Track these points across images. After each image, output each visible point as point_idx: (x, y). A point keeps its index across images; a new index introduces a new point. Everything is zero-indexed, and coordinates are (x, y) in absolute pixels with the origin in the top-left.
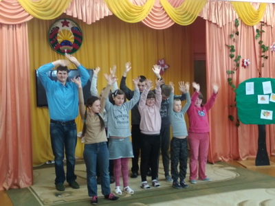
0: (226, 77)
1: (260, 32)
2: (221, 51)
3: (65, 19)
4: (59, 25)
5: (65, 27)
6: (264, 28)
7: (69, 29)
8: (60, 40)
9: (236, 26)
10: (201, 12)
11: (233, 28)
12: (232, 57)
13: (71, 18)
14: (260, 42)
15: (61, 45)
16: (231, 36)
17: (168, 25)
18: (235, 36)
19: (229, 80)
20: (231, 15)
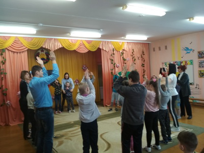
0: (110, 71)
2: (108, 61)
3: (42, 49)
4: (40, 51)
5: (42, 53)
6: (124, 52)
7: (44, 53)
9: (113, 51)
10: (99, 46)
13: (45, 49)
14: (123, 57)
16: (111, 55)
17: (86, 51)
18: (113, 55)
19: (112, 73)
20: (111, 47)
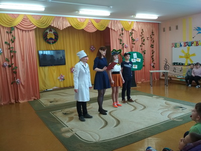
1: (132, 33)
2: (116, 41)
3: (50, 28)
4: (48, 31)
7: (52, 33)
8: (48, 38)
9: (122, 31)
10: (108, 25)
11: (121, 32)
12: (121, 44)
14: (132, 38)
15: (49, 40)
16: (120, 35)
17: (95, 30)
18: (122, 35)
20: (120, 26)
